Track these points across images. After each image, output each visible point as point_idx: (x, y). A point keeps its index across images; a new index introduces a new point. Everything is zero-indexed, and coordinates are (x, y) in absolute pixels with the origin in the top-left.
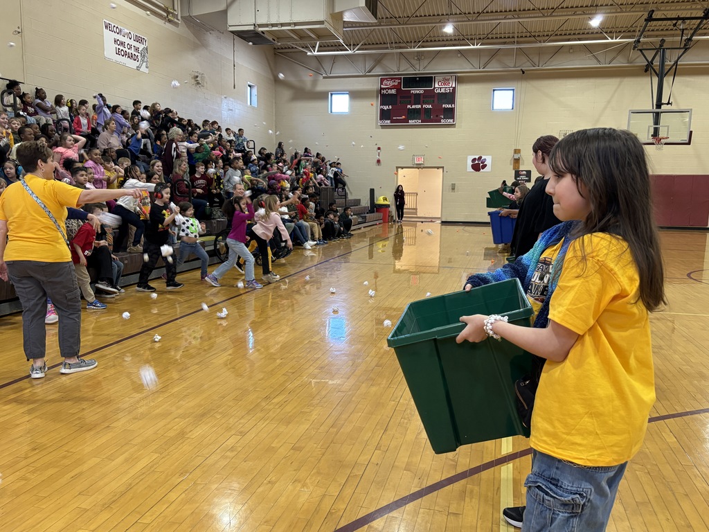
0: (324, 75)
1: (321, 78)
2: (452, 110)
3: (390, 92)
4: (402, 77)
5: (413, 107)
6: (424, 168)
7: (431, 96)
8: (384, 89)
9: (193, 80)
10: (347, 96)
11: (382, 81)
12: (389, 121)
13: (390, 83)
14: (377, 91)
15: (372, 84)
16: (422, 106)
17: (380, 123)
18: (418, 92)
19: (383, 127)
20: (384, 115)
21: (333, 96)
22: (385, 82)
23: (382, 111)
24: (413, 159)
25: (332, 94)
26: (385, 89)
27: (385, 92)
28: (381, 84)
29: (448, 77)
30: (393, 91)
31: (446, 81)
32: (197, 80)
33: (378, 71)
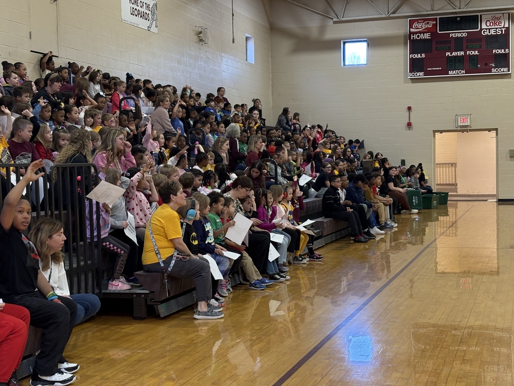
0: (335, 19)
1: (331, 22)
2: (506, 57)
3: (422, 36)
4: (438, 17)
5: (454, 54)
6: (471, 130)
7: (476, 40)
8: (414, 33)
9: (196, 37)
10: (365, 44)
11: (411, 23)
12: (422, 74)
13: (422, 26)
14: (405, 36)
15: (399, 28)
16: (465, 53)
17: (410, 76)
18: (459, 35)
19: (414, 80)
20: (415, 65)
21: (346, 44)
22: (415, 25)
23: (412, 60)
24: (456, 120)
25: (344, 43)
26: (416, 33)
27: (415, 37)
28: (411, 27)
29: (499, 16)
30: (427, 36)
31: (496, 20)
32: (200, 37)
33: (406, 11)
